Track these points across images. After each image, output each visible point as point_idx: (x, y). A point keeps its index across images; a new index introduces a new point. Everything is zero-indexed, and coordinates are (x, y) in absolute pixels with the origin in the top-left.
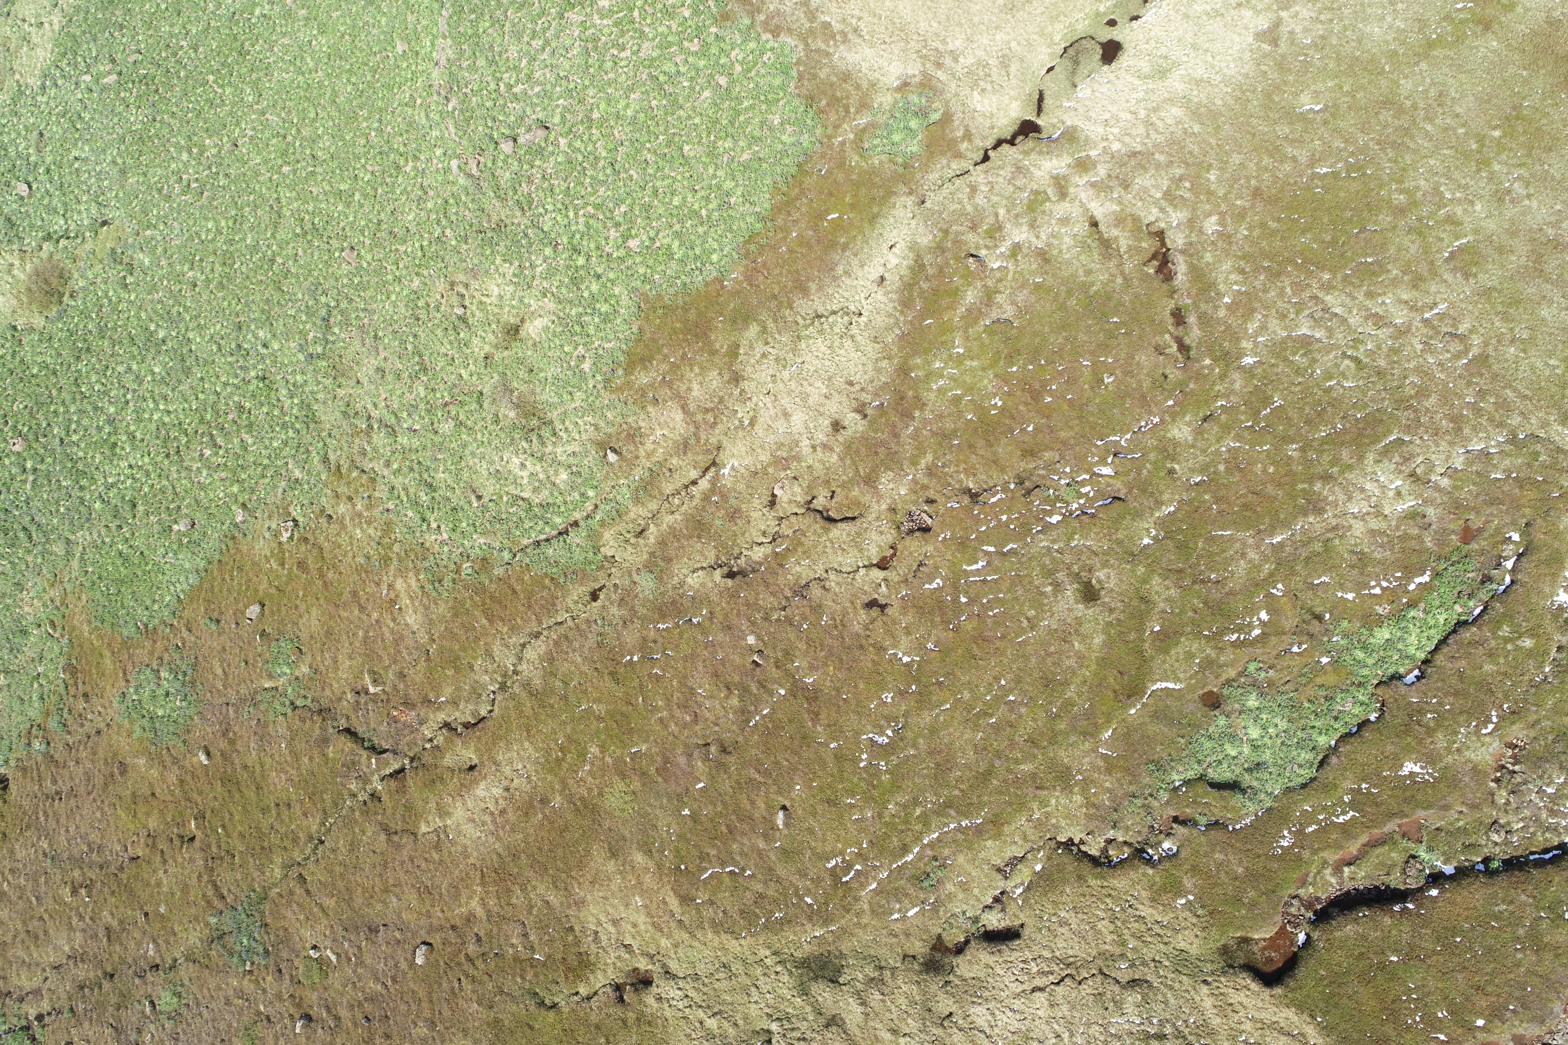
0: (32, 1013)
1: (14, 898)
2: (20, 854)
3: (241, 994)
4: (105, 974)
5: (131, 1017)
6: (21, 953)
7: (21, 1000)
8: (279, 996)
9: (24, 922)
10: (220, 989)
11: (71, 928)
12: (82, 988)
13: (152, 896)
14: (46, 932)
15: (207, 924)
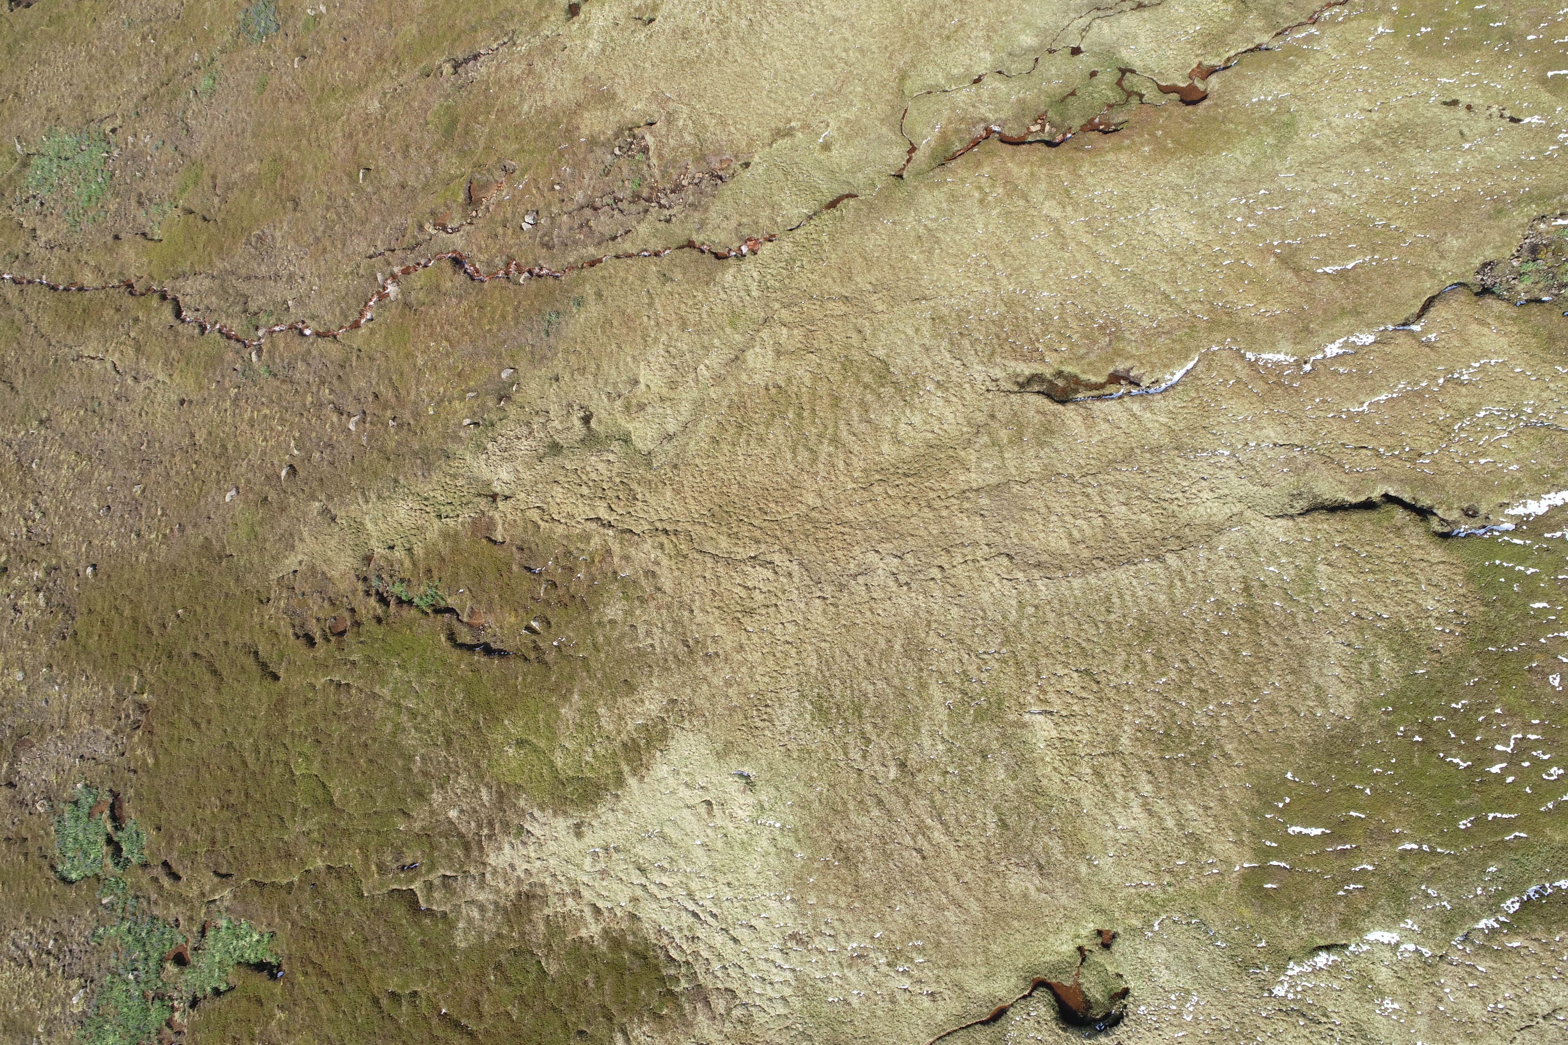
0: (108, 129)
1: (99, 56)
2: (105, 26)
3: (258, 59)
4: (162, 84)
5: (180, 103)
6: (103, 92)
7: (101, 121)
8: (285, 50)
9: (107, 72)
10: (243, 62)
11: (140, 65)
12: (145, 99)
13: (199, 22)
14: (121, 73)
15: (238, 22)
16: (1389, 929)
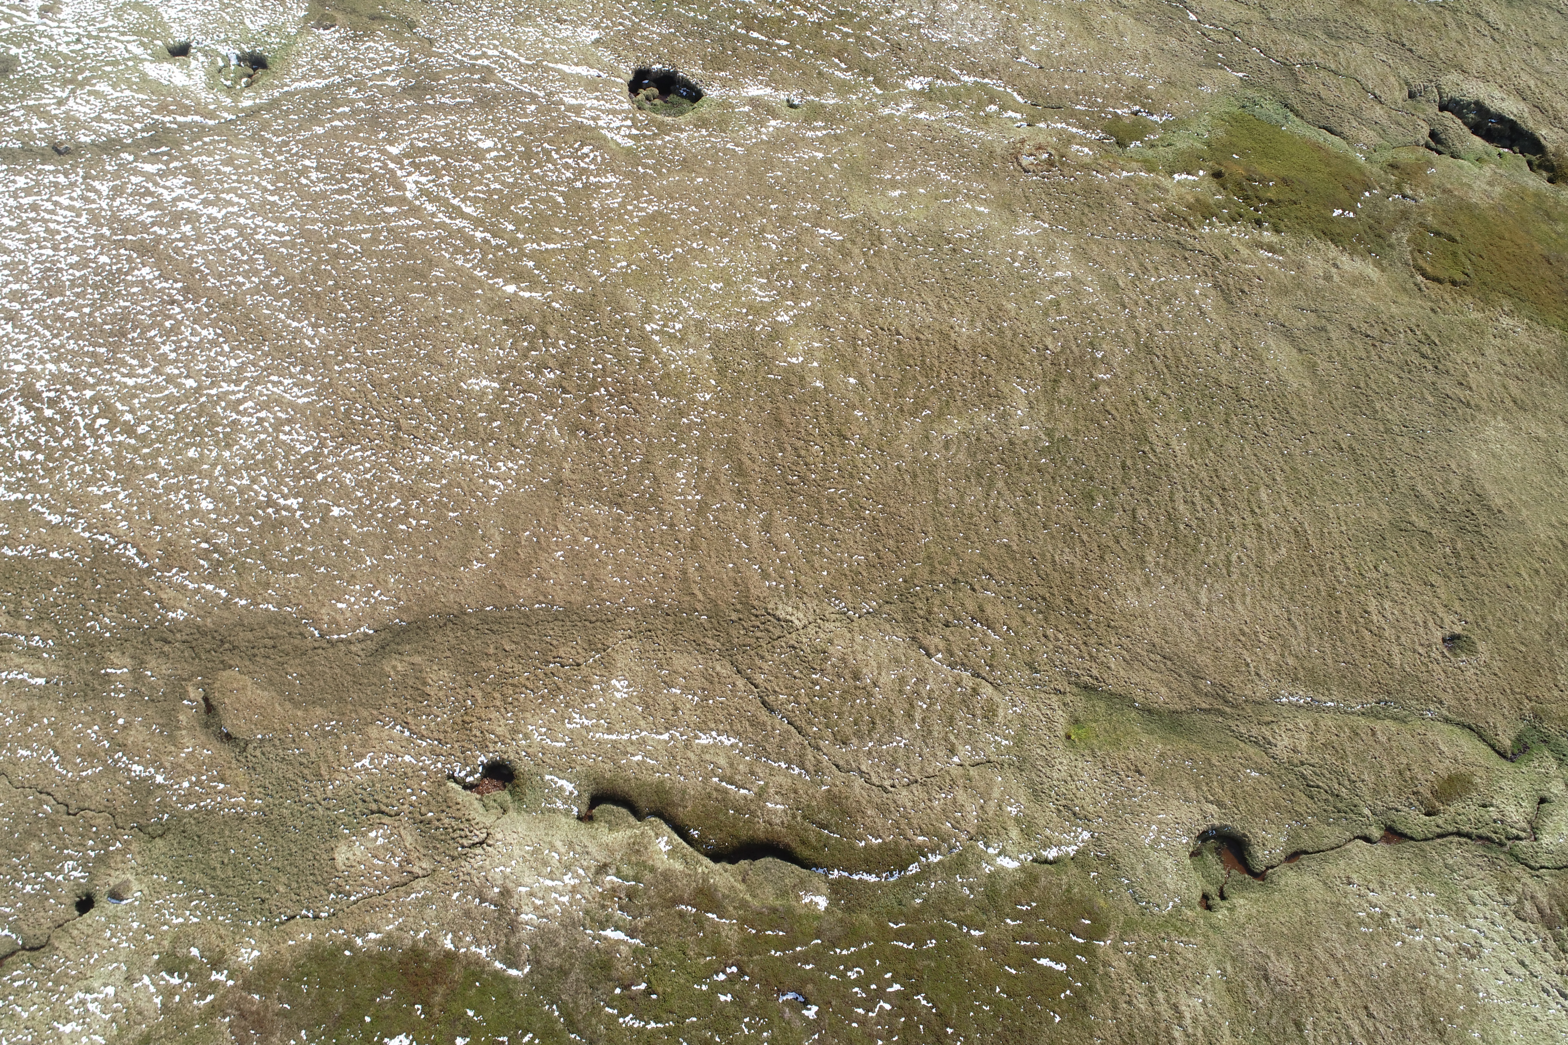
16: (1003, 868)
